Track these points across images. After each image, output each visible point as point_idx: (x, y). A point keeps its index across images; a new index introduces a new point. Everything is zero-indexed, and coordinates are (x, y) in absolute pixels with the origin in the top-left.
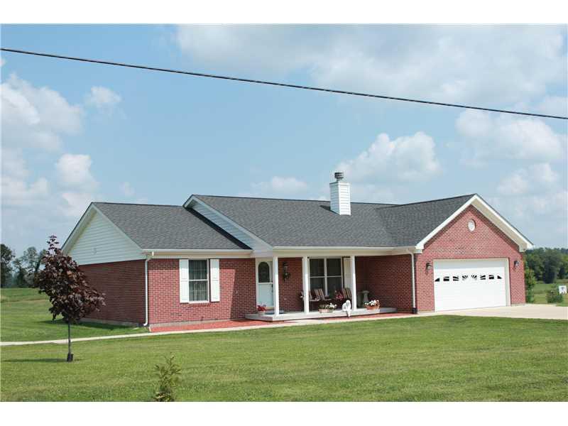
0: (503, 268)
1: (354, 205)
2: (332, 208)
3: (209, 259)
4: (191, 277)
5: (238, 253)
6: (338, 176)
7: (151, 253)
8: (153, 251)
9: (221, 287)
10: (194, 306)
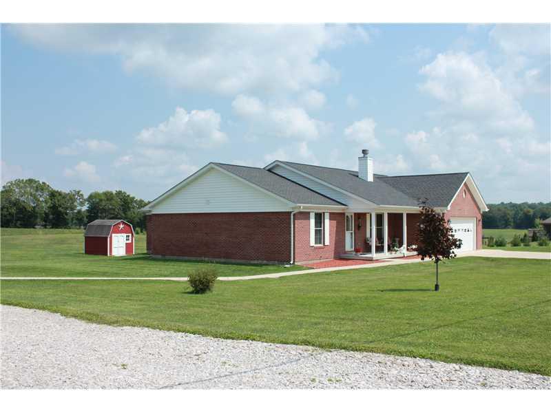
0: (472, 225)
1: (376, 177)
2: (360, 176)
3: (324, 213)
4: (316, 226)
5: (337, 208)
6: (364, 152)
7: (300, 207)
8: (302, 205)
9: (330, 235)
10: (317, 248)
